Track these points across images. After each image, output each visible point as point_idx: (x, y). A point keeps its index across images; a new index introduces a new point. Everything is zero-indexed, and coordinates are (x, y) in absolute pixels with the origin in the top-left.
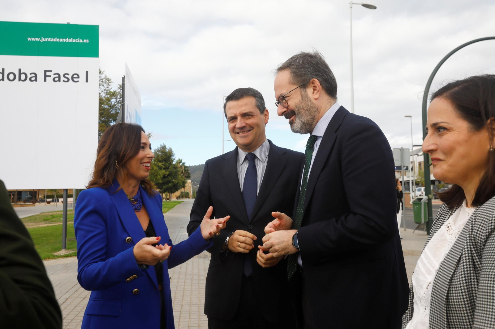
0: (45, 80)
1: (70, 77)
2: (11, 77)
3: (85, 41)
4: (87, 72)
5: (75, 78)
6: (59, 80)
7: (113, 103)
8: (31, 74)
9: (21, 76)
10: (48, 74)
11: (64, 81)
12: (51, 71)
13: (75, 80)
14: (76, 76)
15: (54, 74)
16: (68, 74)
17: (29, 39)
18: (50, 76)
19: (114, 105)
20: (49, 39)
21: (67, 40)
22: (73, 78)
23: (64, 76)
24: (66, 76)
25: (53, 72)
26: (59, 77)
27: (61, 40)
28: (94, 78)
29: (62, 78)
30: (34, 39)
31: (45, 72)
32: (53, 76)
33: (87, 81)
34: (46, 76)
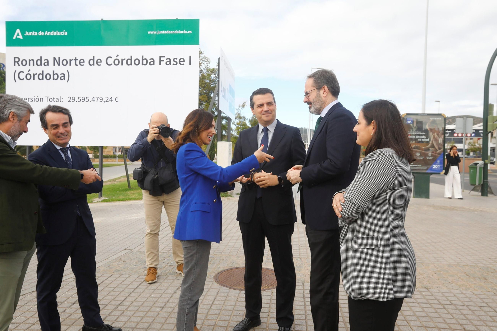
0: (160, 64)
1: (178, 61)
2: (137, 62)
3: (189, 32)
4: (190, 57)
5: (181, 61)
6: (170, 64)
7: (213, 78)
8: (150, 59)
9: (143, 61)
10: (162, 59)
11: (173, 64)
12: (164, 57)
13: (182, 63)
14: (182, 60)
15: (167, 59)
16: (177, 59)
17: (149, 33)
18: (163, 61)
19: (214, 80)
20: (163, 32)
21: (176, 32)
22: (180, 61)
23: (174, 60)
24: (175, 60)
25: (166, 57)
26: (170, 61)
27: (172, 32)
28: (196, 60)
29: (172, 62)
30: (152, 33)
31: (160, 57)
32: (166, 61)
33: (190, 64)
34: (160, 61)
